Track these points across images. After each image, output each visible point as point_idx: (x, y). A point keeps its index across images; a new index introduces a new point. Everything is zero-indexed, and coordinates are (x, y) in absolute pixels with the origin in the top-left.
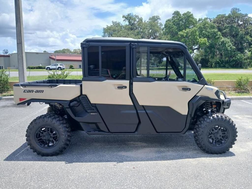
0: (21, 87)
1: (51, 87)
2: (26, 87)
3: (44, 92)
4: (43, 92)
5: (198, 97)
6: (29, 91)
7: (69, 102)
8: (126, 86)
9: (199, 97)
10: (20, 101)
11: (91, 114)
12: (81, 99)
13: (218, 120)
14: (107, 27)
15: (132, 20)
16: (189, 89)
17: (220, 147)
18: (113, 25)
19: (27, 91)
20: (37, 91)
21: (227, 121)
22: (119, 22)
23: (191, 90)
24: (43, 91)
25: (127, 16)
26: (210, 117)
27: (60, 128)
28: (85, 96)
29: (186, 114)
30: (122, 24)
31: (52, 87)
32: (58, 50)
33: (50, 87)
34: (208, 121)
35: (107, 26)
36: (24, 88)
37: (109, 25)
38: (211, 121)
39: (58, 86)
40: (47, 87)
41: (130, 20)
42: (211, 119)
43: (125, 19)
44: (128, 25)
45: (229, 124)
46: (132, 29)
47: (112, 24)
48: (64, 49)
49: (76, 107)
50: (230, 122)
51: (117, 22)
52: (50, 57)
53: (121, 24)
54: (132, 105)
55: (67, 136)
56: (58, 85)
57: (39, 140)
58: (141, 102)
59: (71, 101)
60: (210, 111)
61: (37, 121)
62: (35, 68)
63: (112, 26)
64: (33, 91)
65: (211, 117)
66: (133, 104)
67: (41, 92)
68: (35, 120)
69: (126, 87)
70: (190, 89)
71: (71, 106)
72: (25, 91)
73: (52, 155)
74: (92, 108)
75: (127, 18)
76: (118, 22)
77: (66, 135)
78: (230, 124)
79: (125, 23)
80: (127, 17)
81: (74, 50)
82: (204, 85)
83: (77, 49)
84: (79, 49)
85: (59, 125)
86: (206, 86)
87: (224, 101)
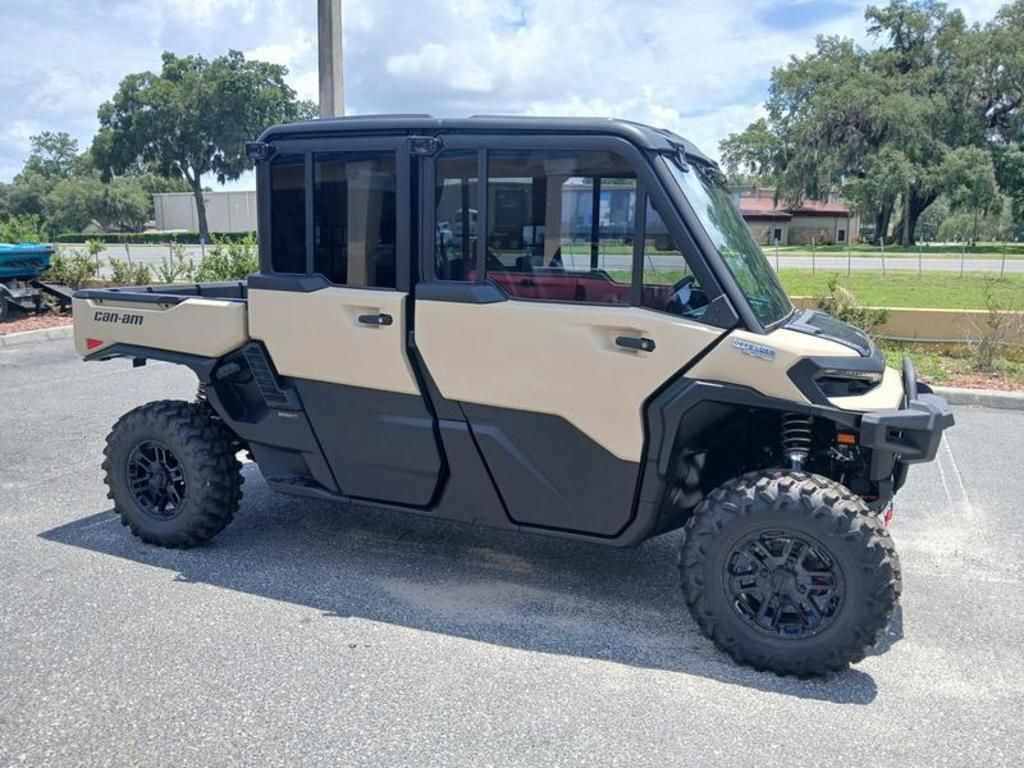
0: (89, 301)
1: (167, 306)
2: (104, 301)
3: (143, 322)
4: (141, 323)
5: (690, 384)
6: (110, 317)
7: (213, 365)
8: (390, 317)
9: (691, 387)
10: (90, 348)
11: (281, 414)
12: (249, 356)
13: (784, 506)
14: (790, 65)
15: (909, 26)
16: (645, 345)
17: (794, 645)
18: (820, 53)
19: (101, 316)
20: (128, 319)
21: (836, 518)
22: (849, 38)
23: (654, 351)
24: (142, 317)
25: (889, 10)
26: (743, 487)
27: (187, 454)
28: (257, 346)
29: (636, 457)
30: (860, 49)
31: (170, 305)
33: (164, 305)
34: (732, 505)
35: (793, 58)
36: (98, 304)
37: (802, 57)
39: (180, 302)
40: (155, 305)
41: (900, 26)
42: (744, 498)
43: (877, 24)
44: (890, 49)
45: (844, 536)
46: (905, 67)
47: (814, 51)
49: (241, 385)
50: (848, 528)
51: (841, 40)
53: (855, 49)
54: (417, 396)
55: (208, 484)
56: (184, 300)
57: (136, 486)
58: (450, 388)
59: (222, 361)
60: (797, 462)
61: (129, 420)
63: (813, 57)
64: (117, 316)
65: (748, 486)
66: (421, 391)
67: (136, 323)
68: (123, 418)
69: (388, 320)
70: (651, 346)
71: (219, 377)
72: (99, 316)
73: (171, 544)
74: (280, 391)
75: (889, 18)
76: (845, 37)
77: (205, 483)
78: (851, 538)
79: (874, 43)
80: (886, 12)
82: (730, 331)
85: (184, 441)
86: (738, 333)
87: (863, 419)
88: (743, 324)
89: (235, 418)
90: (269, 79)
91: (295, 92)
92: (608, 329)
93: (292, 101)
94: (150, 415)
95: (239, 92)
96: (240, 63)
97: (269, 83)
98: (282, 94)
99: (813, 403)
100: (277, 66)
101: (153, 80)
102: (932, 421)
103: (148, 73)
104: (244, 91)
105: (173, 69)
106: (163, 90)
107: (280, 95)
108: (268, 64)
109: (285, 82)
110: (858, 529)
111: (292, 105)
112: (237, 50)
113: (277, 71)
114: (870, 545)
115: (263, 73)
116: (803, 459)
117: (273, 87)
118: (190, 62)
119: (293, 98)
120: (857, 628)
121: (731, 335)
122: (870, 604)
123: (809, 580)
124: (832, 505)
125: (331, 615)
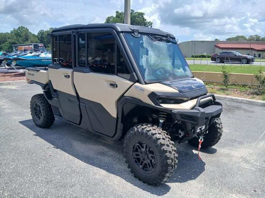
0: (27, 70)
7: (44, 86)
8: (69, 76)
9: (124, 98)
10: (28, 81)
11: (55, 99)
12: (49, 84)
13: (142, 134)
16: (115, 86)
21: (153, 139)
23: (117, 88)
26: (135, 128)
32: (231, 38)
34: (132, 132)
38: (134, 133)
39: (39, 71)
48: (237, 36)
50: (157, 143)
52: (215, 45)
54: (76, 96)
59: (46, 85)
62: (198, 57)
64: (31, 74)
70: (117, 86)
72: (28, 74)
74: (54, 93)
78: (157, 146)
81: (250, 36)
83: (253, 35)
84: (256, 35)
85: (41, 103)
86: (137, 84)
87: (172, 111)
88: (138, 81)
89: (49, 99)
90: (140, 16)
91: (146, 20)
92: (109, 81)
93: (145, 22)
94: (36, 97)
95: (133, 20)
96: (133, 13)
97: (140, 17)
98: (143, 20)
99: (155, 105)
100: (142, 13)
101: (114, 18)
102: (200, 114)
103: (112, 16)
104: (134, 19)
105: (118, 15)
106: (116, 20)
107: (142, 20)
108: (140, 13)
109: (144, 17)
110: (159, 144)
111: (145, 23)
112: (133, 9)
113: (142, 14)
114: (162, 149)
115: (139, 15)
116: (163, 122)
117: (141, 18)
118: (122, 13)
119: (146, 21)
120: (159, 173)
121: (135, 84)
122: (162, 167)
123: (150, 157)
124: (153, 136)
125: (55, 148)
